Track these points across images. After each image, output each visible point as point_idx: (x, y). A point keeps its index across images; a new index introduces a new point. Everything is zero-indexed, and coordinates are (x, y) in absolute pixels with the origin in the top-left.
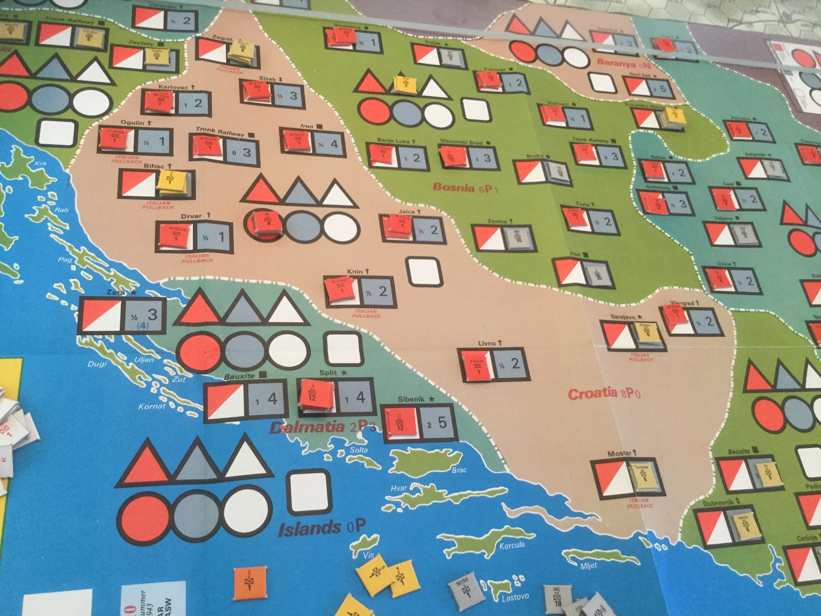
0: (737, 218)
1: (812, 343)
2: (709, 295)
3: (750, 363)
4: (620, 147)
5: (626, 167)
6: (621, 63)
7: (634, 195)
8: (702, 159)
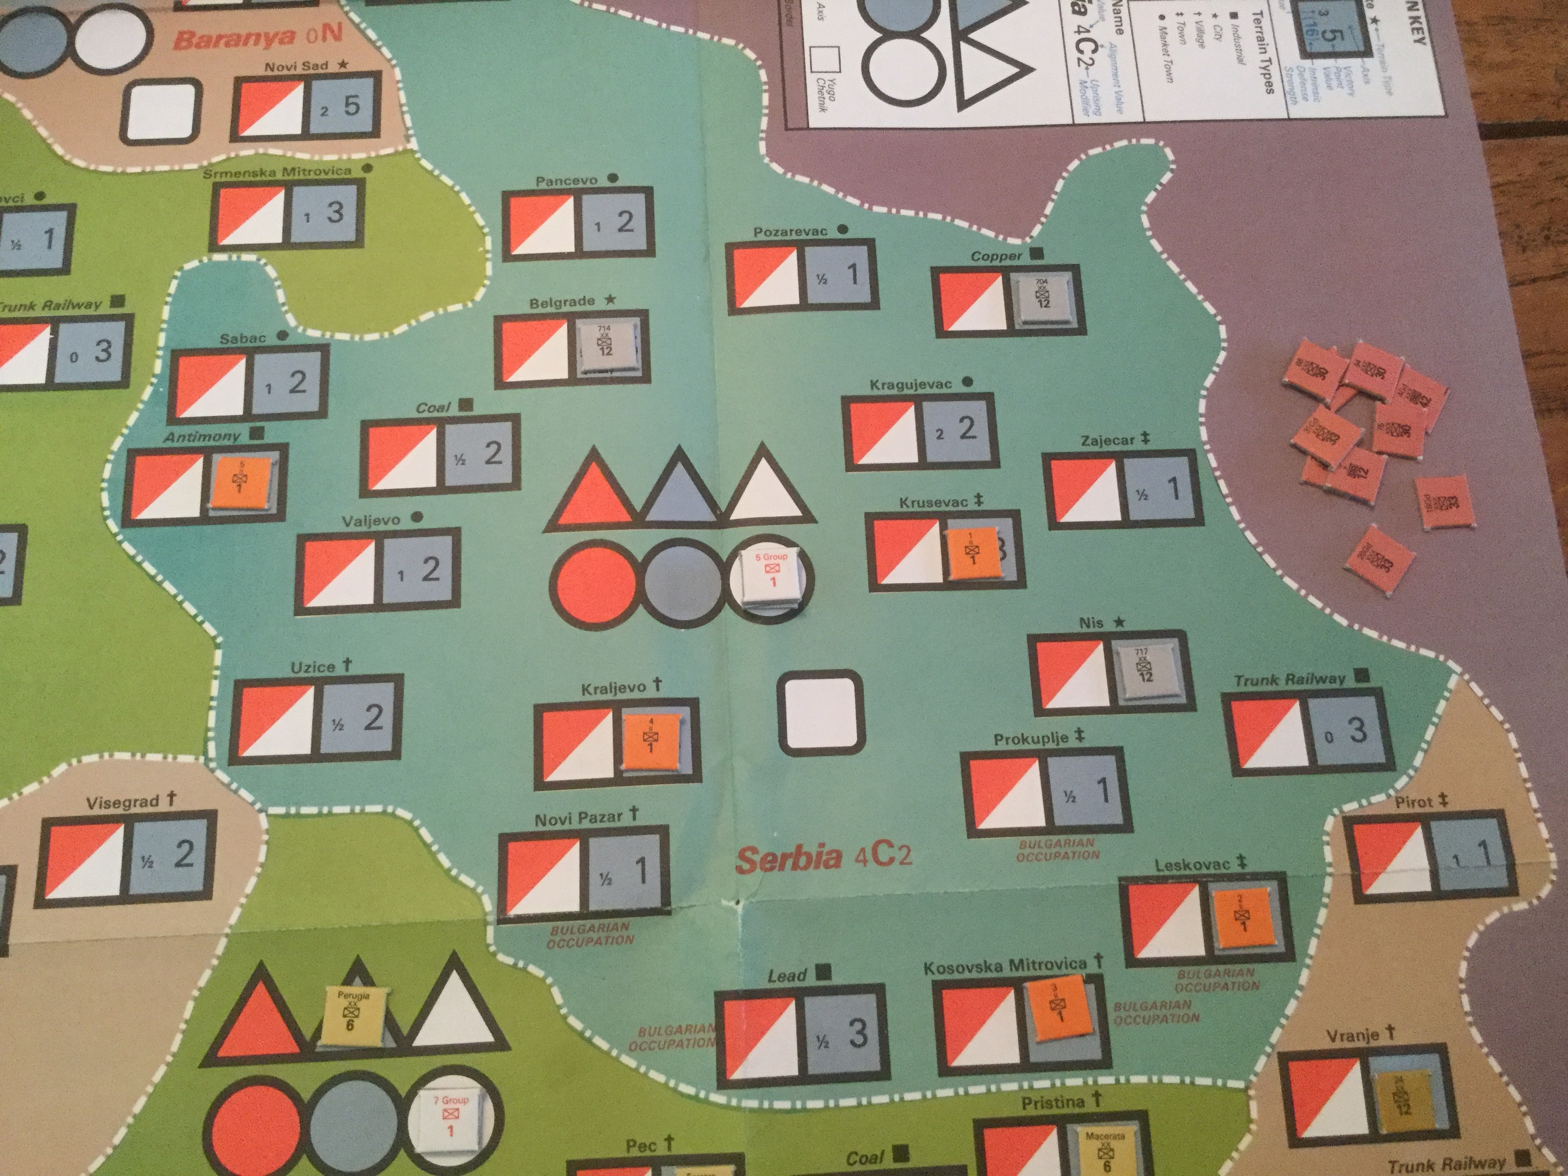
0: (417, 517)
1: (488, 904)
2: (220, 774)
3: (261, 975)
4: (129, 320)
5: (124, 383)
6: (249, 36)
7: (113, 471)
8: (381, 331)
